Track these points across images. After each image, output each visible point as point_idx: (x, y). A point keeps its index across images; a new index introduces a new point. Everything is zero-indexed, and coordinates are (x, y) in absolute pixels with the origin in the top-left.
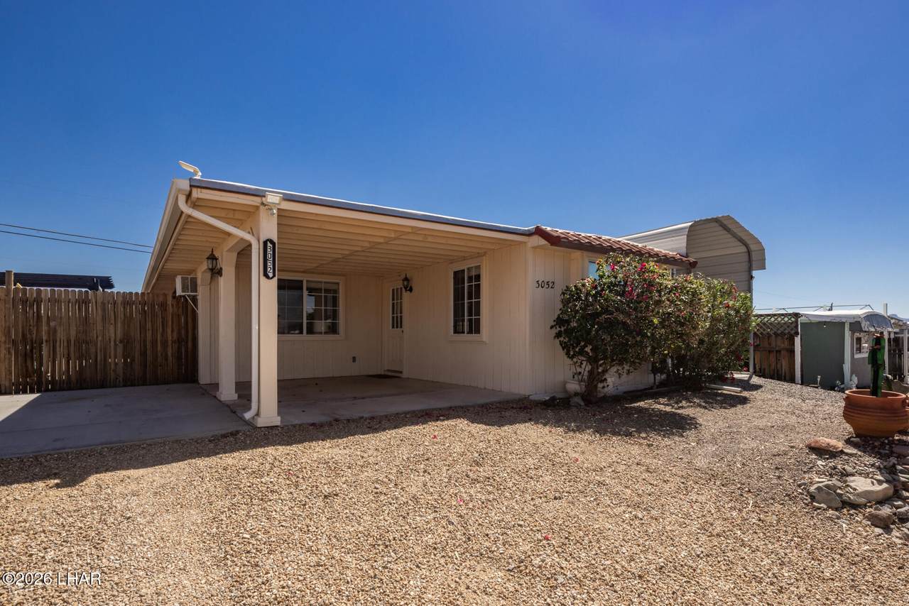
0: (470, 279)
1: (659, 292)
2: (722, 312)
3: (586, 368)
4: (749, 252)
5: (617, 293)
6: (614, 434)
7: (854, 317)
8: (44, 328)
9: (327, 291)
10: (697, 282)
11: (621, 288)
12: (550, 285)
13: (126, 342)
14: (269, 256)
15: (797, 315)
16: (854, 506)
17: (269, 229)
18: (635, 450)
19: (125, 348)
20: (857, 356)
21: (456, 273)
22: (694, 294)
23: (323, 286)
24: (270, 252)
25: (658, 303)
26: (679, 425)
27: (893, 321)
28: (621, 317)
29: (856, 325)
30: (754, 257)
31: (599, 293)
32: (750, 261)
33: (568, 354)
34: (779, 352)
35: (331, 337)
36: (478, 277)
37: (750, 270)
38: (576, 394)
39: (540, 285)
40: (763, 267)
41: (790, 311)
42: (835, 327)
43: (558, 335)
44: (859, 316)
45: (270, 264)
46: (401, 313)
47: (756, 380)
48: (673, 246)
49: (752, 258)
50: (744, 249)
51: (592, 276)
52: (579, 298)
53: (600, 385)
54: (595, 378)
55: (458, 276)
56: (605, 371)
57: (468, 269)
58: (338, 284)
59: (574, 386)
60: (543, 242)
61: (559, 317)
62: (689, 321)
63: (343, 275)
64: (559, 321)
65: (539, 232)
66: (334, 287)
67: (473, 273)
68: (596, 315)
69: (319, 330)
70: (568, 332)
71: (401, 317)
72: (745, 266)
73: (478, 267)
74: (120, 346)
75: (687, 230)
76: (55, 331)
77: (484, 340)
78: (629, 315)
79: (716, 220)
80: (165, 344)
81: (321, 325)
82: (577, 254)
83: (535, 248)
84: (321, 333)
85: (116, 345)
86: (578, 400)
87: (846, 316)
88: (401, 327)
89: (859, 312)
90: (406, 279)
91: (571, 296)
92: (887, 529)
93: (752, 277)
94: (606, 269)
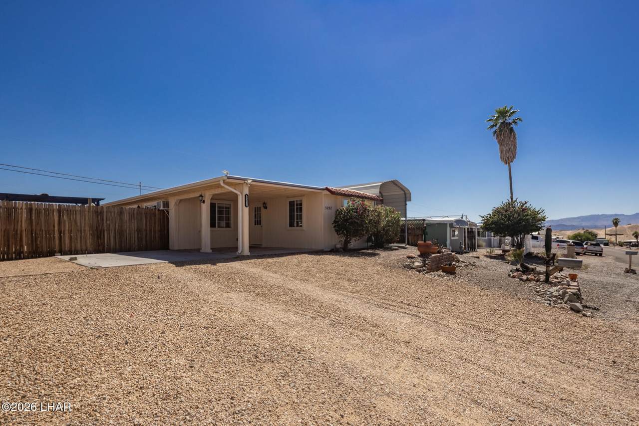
0: (297, 205)
1: (368, 212)
2: (390, 219)
3: (343, 239)
4: (405, 194)
5: (354, 212)
6: (354, 256)
7: (450, 221)
8: (105, 224)
9: (226, 208)
10: (381, 208)
11: (356, 210)
12: (329, 208)
13: (139, 231)
14: (247, 200)
15: (424, 220)
16: (414, 268)
17: (246, 191)
18: (361, 260)
19: (138, 234)
20: (453, 238)
21: (290, 202)
22: (380, 213)
23: (224, 206)
24: (247, 198)
25: (368, 216)
26: (374, 255)
27: (468, 223)
28: (356, 221)
29: (451, 225)
30: (407, 195)
31: (349, 212)
32: (406, 197)
33: (337, 233)
34: (418, 236)
35: (228, 229)
36: (301, 204)
37: (406, 201)
38: (341, 248)
39: (327, 208)
40: (410, 200)
41: (421, 218)
42: (442, 225)
43: (335, 227)
44: (452, 221)
45: (247, 202)
46: (260, 218)
47: (407, 246)
48: (374, 193)
49: (406, 196)
50: (403, 192)
51: (346, 205)
52: (342, 214)
53: (349, 244)
54: (347, 242)
55: (291, 204)
56: (350, 240)
57: (296, 201)
58: (231, 205)
59: (339, 246)
60: (329, 193)
61: (335, 220)
62: (378, 222)
63: (232, 201)
64: (335, 222)
65: (327, 189)
66: (228, 206)
67: (299, 203)
68: (348, 219)
69: (222, 226)
70: (338, 226)
71: (260, 220)
72: (404, 199)
73: (301, 200)
74: (136, 233)
75: (379, 187)
76: (110, 225)
77: (304, 229)
78: (358, 220)
79: (392, 181)
80: (155, 232)
81: (223, 223)
82: (339, 197)
83: (325, 195)
84: (223, 227)
85: (134, 232)
86: (342, 250)
87: (448, 221)
88: (260, 224)
89: (453, 219)
90: (264, 203)
91: (338, 213)
92: (420, 272)
93: (406, 204)
94: (351, 203)
